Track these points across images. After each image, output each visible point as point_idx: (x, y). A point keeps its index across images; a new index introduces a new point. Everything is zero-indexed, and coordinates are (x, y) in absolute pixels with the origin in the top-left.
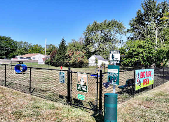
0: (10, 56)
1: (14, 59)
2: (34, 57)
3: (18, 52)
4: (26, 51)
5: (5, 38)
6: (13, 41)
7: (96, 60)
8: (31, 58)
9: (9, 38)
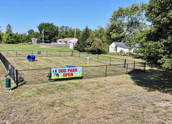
0: (53, 40)
1: (53, 43)
2: (70, 41)
3: (60, 36)
4: (67, 35)
5: (49, 25)
6: (55, 27)
7: (116, 47)
8: (68, 43)
9: (52, 24)
